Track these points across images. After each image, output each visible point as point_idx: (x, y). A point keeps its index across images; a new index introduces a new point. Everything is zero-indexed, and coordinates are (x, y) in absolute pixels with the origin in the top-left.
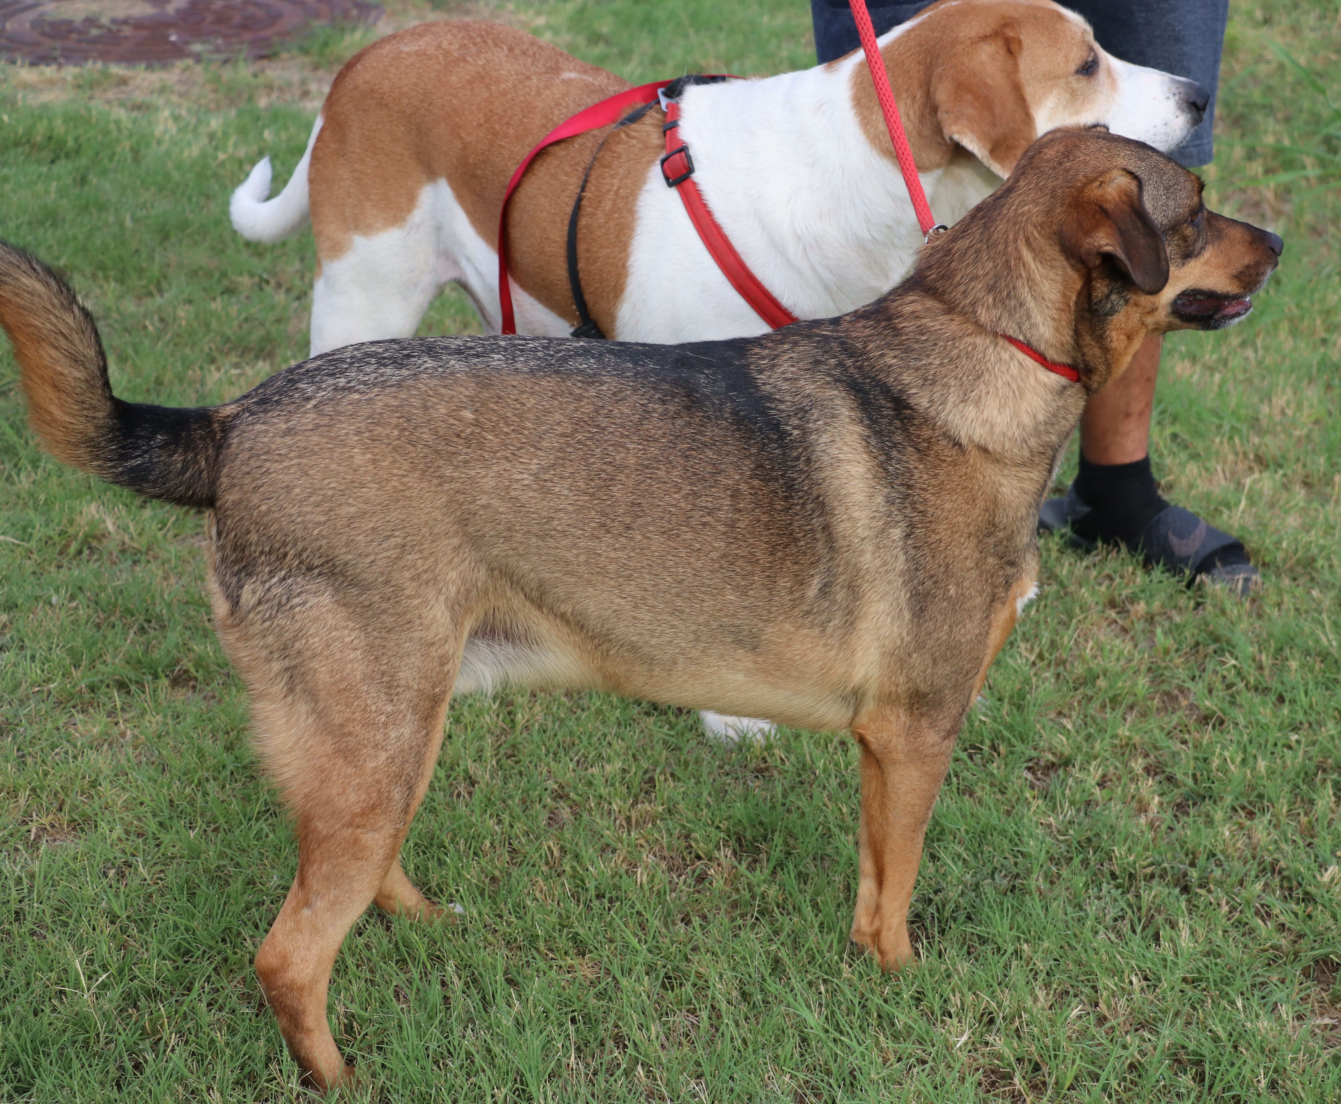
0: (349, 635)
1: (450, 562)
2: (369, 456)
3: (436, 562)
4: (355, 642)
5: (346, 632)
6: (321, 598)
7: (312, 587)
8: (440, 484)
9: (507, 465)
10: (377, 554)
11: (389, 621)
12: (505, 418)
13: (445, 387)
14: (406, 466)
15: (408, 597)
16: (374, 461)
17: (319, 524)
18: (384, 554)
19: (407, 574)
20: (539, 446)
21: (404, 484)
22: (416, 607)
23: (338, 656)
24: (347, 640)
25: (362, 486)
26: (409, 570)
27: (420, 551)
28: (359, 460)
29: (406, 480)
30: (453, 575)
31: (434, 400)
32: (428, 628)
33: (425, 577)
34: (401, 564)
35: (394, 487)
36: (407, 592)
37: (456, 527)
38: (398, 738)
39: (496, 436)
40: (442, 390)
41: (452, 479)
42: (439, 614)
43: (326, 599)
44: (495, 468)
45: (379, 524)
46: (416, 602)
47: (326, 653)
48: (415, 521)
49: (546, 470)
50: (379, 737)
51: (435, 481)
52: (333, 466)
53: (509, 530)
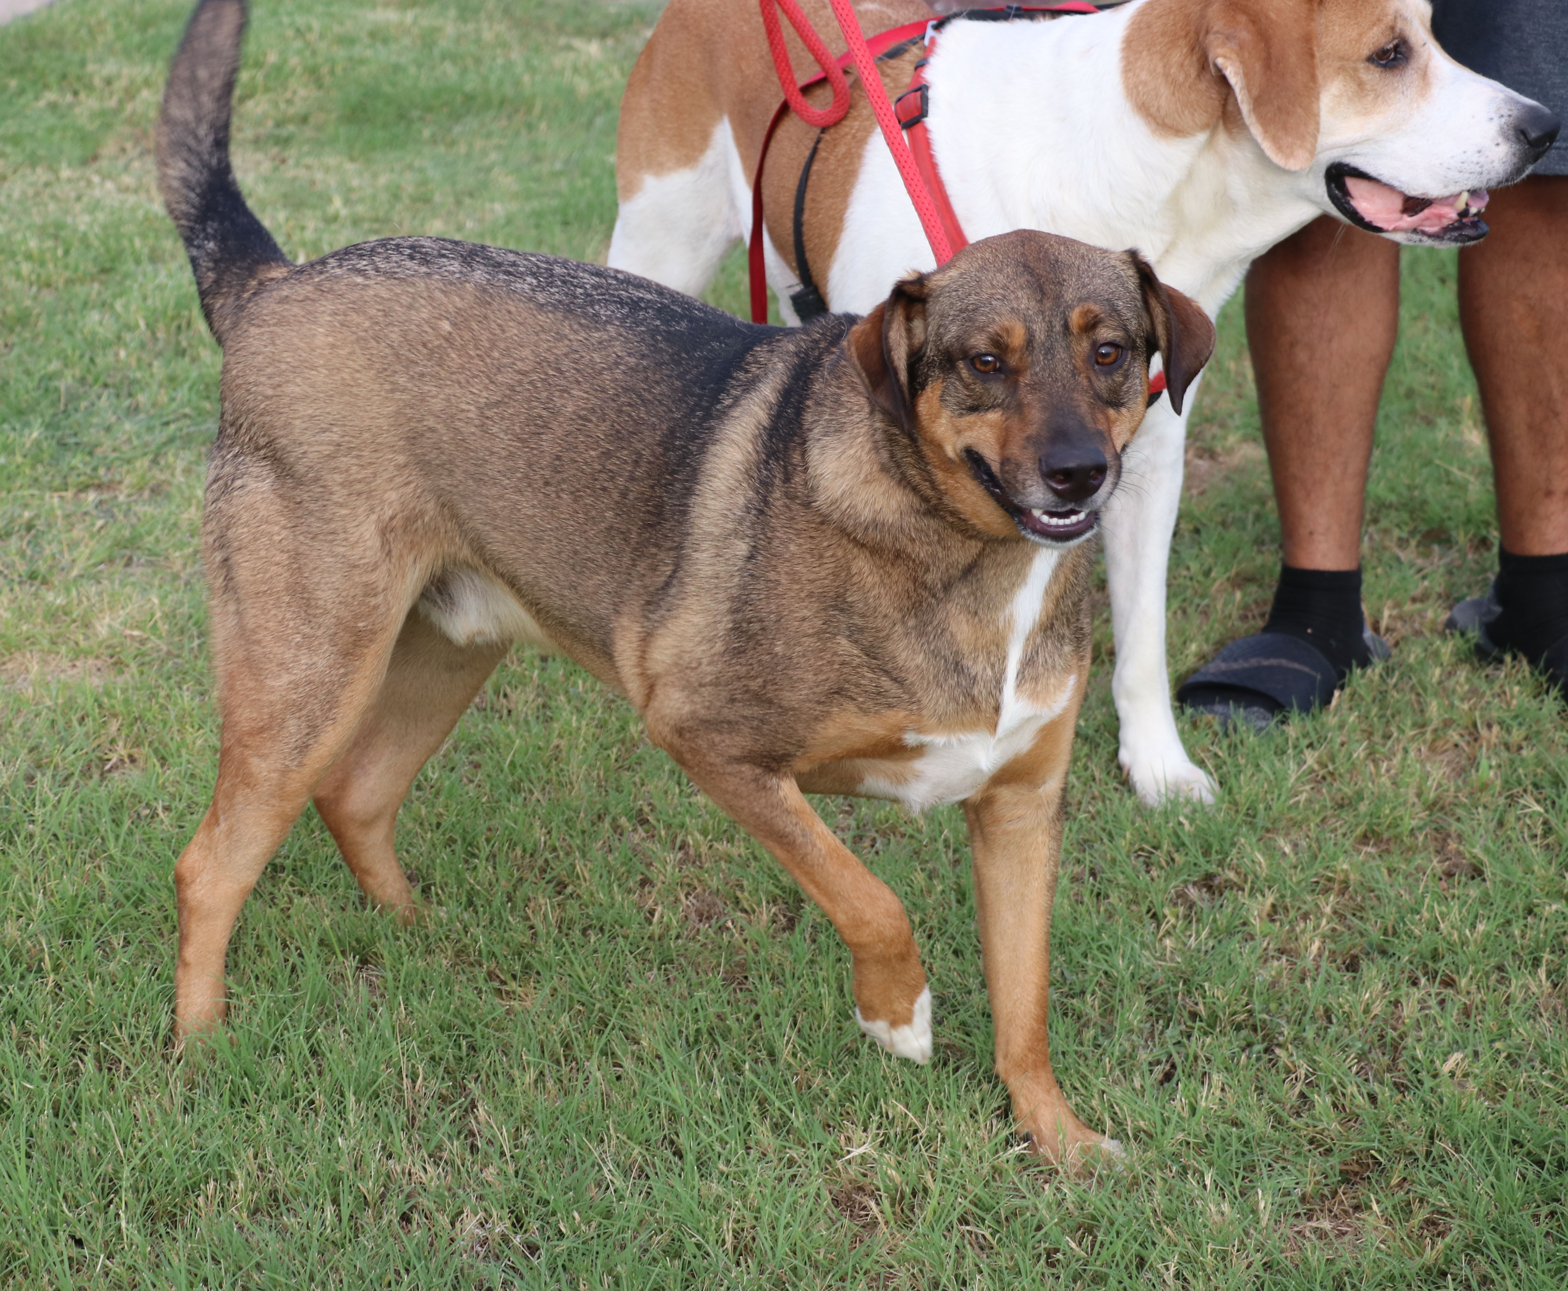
0: (278, 534)
1: (391, 480)
2: (330, 339)
3: (375, 475)
4: (284, 543)
5: (277, 528)
6: (260, 485)
7: (255, 470)
8: (392, 391)
9: (458, 391)
10: (309, 444)
11: (316, 525)
12: (476, 340)
13: (443, 292)
14: (362, 361)
15: (336, 503)
16: (333, 346)
17: (267, 398)
18: (315, 448)
19: (338, 478)
20: (494, 379)
21: (355, 379)
22: (343, 518)
23: (263, 553)
24: (277, 538)
25: (313, 368)
26: (341, 473)
27: (358, 457)
28: (320, 340)
29: (358, 375)
30: (393, 496)
31: (423, 302)
32: (353, 546)
33: (358, 487)
34: (333, 464)
35: (343, 379)
36: (335, 498)
37: (401, 443)
38: (310, 666)
39: (460, 356)
40: (438, 294)
41: (404, 390)
42: (367, 536)
43: (265, 486)
44: (447, 391)
45: (318, 412)
46: (344, 512)
47: (252, 548)
48: (356, 422)
49: (489, 405)
50: (288, 655)
51: (387, 387)
52: (296, 340)
53: (451, 462)
